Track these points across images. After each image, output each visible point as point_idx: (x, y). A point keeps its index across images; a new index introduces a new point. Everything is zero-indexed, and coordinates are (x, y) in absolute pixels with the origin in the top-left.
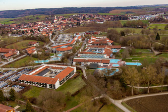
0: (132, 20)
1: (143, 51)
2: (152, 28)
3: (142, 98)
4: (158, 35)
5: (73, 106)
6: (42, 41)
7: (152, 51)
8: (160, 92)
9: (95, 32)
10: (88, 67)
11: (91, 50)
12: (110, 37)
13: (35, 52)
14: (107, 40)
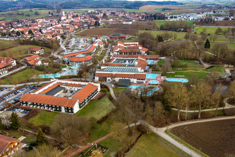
0: (171, 20)
1: (189, 64)
2: (199, 32)
3: (191, 124)
4: (208, 42)
5: (100, 136)
6: (48, 47)
7: (200, 63)
8: (214, 116)
9: (122, 35)
10: (116, 85)
11: (118, 60)
12: (143, 44)
13: (40, 63)
14: (140, 48)
